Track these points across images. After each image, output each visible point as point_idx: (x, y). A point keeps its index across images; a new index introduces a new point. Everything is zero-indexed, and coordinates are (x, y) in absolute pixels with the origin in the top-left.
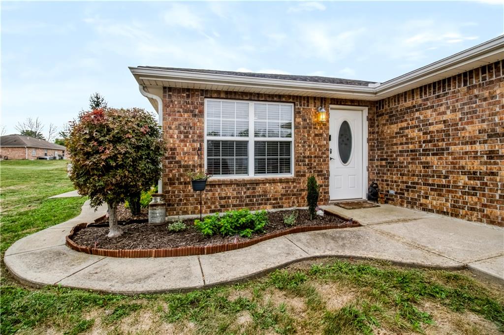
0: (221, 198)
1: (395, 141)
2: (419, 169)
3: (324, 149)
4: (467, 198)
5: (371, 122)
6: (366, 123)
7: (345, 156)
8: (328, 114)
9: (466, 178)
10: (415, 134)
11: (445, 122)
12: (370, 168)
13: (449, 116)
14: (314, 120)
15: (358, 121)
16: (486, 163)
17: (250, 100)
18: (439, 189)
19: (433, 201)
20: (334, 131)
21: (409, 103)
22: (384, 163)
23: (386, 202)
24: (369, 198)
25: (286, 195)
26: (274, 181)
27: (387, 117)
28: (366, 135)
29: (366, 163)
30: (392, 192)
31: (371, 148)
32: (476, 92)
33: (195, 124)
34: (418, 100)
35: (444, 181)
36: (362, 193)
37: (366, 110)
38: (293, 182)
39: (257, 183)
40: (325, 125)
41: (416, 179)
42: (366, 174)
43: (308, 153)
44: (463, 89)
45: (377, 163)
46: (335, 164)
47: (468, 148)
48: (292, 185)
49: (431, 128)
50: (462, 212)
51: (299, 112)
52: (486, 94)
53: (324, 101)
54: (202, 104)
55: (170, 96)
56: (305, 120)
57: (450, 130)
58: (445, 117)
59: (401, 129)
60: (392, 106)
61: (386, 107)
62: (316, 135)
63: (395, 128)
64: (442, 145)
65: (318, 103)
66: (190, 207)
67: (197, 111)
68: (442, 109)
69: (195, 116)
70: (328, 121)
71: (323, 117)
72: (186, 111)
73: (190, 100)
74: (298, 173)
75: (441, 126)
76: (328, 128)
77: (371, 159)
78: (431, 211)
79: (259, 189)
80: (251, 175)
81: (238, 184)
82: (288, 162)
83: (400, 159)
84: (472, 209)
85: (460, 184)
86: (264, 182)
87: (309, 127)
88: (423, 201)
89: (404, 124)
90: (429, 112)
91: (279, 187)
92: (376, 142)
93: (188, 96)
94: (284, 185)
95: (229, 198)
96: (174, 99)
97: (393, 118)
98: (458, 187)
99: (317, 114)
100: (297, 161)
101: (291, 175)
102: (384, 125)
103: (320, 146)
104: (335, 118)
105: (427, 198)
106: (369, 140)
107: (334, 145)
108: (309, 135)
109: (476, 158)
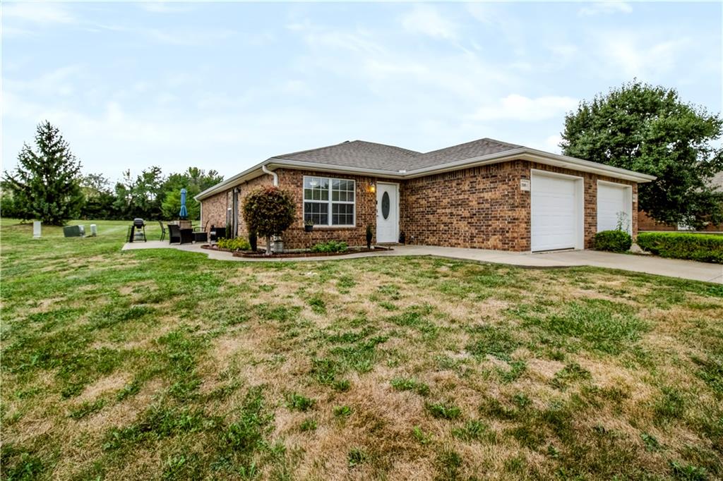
0: (313, 239)
1: (414, 205)
2: (425, 222)
3: (373, 210)
4: (444, 236)
5: (402, 194)
6: (398, 193)
7: (386, 216)
8: (376, 188)
9: (443, 225)
10: (423, 202)
11: (436, 197)
12: (401, 222)
13: (436, 194)
14: (367, 191)
15: (394, 193)
16: (449, 218)
17: (330, 177)
18: (433, 233)
19: (431, 239)
20: (379, 198)
21: (420, 184)
22: (408, 219)
23: (409, 244)
24: (400, 241)
25: (351, 239)
26: (344, 230)
27: (410, 191)
28: (398, 202)
29: (398, 220)
30: (412, 237)
31: (401, 210)
32: (447, 183)
33: (298, 192)
34: (425, 183)
35: (435, 228)
36: (396, 239)
37: (398, 185)
38: (355, 230)
39: (333, 230)
40: (374, 194)
41: (424, 228)
42: (398, 226)
43: (364, 212)
44: (442, 181)
45: (405, 219)
46: (380, 219)
47: (444, 211)
48: (354, 232)
49: (430, 200)
50: (442, 243)
51: (359, 186)
52: (450, 185)
53: (374, 179)
54: (302, 179)
55: (284, 174)
56: (362, 191)
57: (438, 201)
58: (435, 195)
59: (417, 199)
60: (413, 184)
61: (410, 184)
62: (369, 201)
63: (414, 198)
64: (434, 209)
65: (370, 180)
66: (295, 244)
67: (299, 184)
68: (434, 190)
69: (298, 186)
70: (376, 192)
71: (373, 189)
72: (292, 184)
73: (295, 177)
74: (359, 225)
75: (434, 199)
76: (375, 196)
77: (401, 217)
78: (430, 245)
79: (335, 234)
80: (330, 225)
81: (323, 230)
82: (351, 217)
83: (416, 217)
84: (445, 241)
85: (441, 229)
86: (338, 230)
87: (364, 195)
88: (427, 240)
89: (419, 196)
90: (429, 191)
91: (347, 233)
92: (405, 206)
93: (294, 174)
94: (350, 232)
95: (318, 239)
96: (286, 175)
97: (414, 192)
98: (440, 231)
99: (369, 188)
100: (357, 217)
101: (354, 226)
102: (409, 195)
103: (371, 208)
104: (379, 190)
105: (428, 238)
106: (400, 204)
107: (379, 207)
108: (365, 200)
109: (446, 216)
